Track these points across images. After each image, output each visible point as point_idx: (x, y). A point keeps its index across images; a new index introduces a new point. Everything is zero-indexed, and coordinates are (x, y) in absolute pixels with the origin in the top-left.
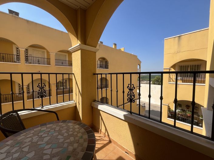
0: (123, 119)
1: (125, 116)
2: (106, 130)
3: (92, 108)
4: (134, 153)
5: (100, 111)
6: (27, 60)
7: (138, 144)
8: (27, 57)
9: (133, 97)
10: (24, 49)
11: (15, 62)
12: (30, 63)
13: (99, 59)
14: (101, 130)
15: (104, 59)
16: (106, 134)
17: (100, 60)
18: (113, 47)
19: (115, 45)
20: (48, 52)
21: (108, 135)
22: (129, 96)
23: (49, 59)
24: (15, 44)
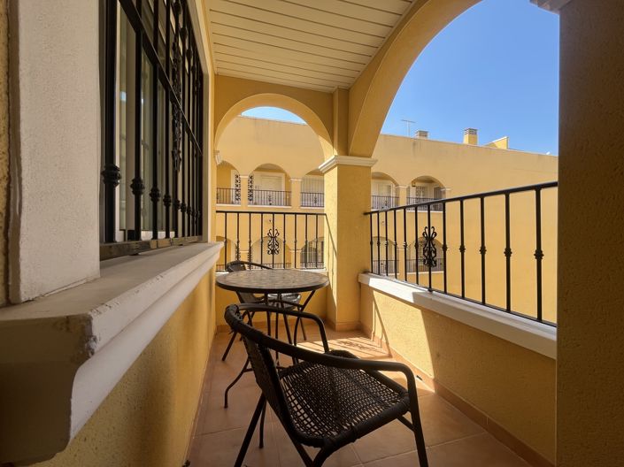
0: (411, 300)
1: (415, 295)
2: (384, 331)
3: (360, 284)
4: (432, 377)
5: (374, 292)
6: (250, 197)
7: (438, 355)
8: (251, 191)
9: (433, 255)
10: (247, 177)
11: (233, 203)
12: (255, 204)
13: (414, 182)
14: (374, 333)
15: (430, 181)
16: (384, 340)
17: (417, 184)
18: (466, 140)
19: (473, 132)
20: (287, 178)
21: (387, 343)
22: (426, 254)
23: (288, 192)
24: (234, 168)
